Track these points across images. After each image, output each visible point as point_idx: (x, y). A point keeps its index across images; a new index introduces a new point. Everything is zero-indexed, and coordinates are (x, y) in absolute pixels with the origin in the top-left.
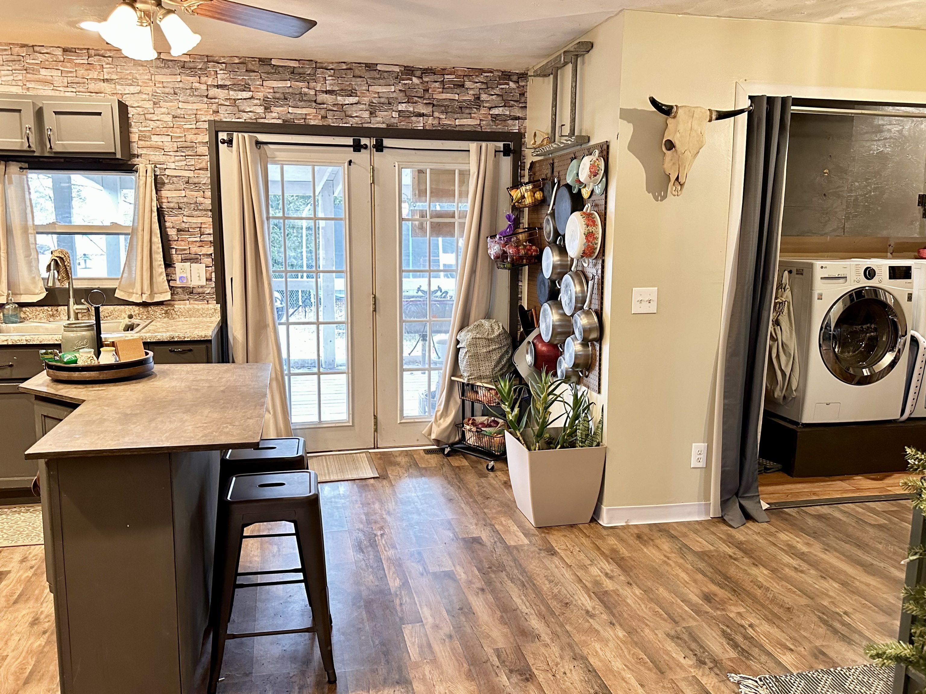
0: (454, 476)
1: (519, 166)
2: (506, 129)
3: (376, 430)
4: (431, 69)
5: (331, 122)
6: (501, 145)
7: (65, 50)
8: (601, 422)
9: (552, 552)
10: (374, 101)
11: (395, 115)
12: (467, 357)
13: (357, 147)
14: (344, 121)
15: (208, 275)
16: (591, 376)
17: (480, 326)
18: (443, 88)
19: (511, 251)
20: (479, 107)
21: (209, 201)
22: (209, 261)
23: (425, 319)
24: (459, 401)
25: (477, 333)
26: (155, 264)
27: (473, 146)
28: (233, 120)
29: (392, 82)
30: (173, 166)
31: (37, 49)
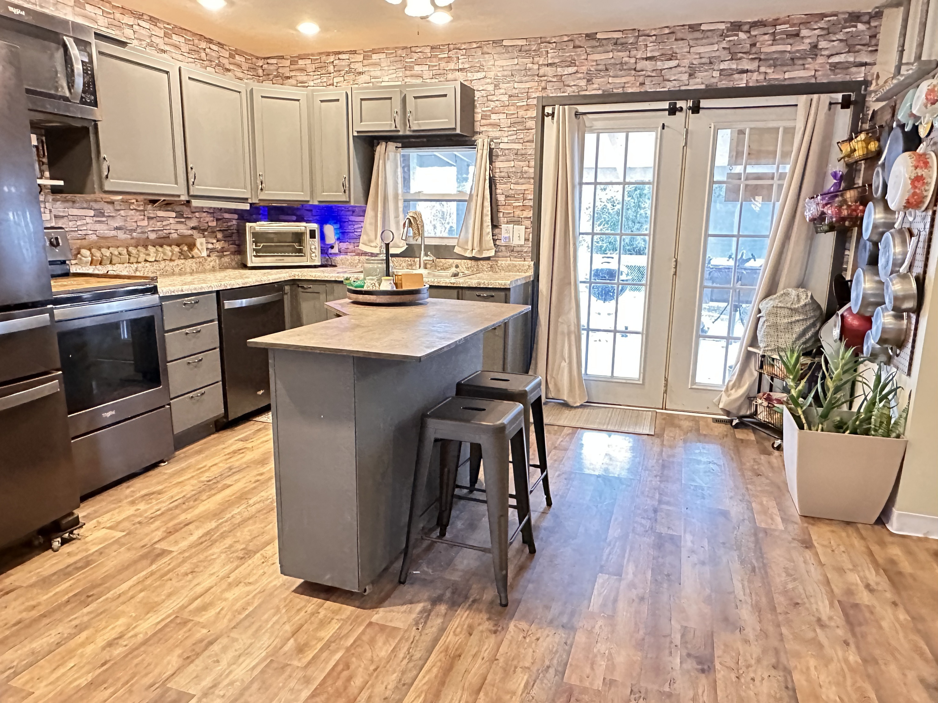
0: (732, 448)
1: (860, 119)
2: (848, 78)
3: (665, 392)
4: (761, 22)
5: (649, 88)
6: (839, 97)
7: (432, 48)
8: (906, 410)
9: (808, 544)
10: (694, 63)
11: (716, 74)
12: (765, 327)
13: (673, 111)
14: (661, 85)
15: (527, 236)
16: (902, 354)
17: (787, 294)
18: (773, 40)
19: (830, 211)
20: (815, 56)
21: (532, 170)
22: (528, 223)
23: (728, 286)
24: (756, 374)
25: (780, 302)
26: (485, 225)
27: (802, 100)
28: (559, 95)
29: (716, 40)
30: (506, 140)
31: (413, 49)
